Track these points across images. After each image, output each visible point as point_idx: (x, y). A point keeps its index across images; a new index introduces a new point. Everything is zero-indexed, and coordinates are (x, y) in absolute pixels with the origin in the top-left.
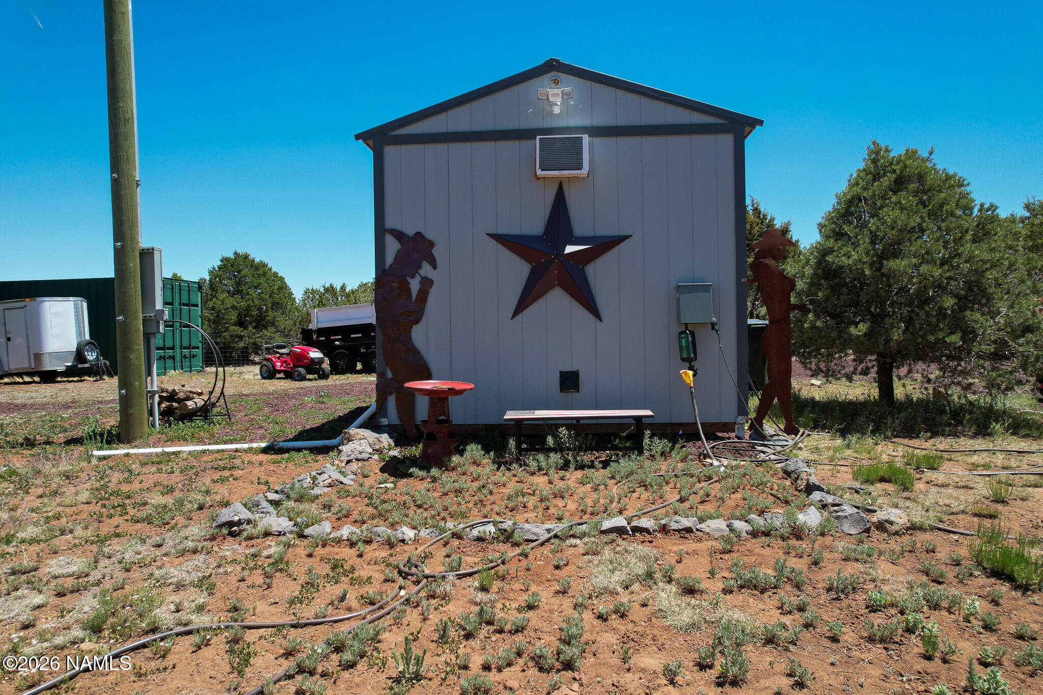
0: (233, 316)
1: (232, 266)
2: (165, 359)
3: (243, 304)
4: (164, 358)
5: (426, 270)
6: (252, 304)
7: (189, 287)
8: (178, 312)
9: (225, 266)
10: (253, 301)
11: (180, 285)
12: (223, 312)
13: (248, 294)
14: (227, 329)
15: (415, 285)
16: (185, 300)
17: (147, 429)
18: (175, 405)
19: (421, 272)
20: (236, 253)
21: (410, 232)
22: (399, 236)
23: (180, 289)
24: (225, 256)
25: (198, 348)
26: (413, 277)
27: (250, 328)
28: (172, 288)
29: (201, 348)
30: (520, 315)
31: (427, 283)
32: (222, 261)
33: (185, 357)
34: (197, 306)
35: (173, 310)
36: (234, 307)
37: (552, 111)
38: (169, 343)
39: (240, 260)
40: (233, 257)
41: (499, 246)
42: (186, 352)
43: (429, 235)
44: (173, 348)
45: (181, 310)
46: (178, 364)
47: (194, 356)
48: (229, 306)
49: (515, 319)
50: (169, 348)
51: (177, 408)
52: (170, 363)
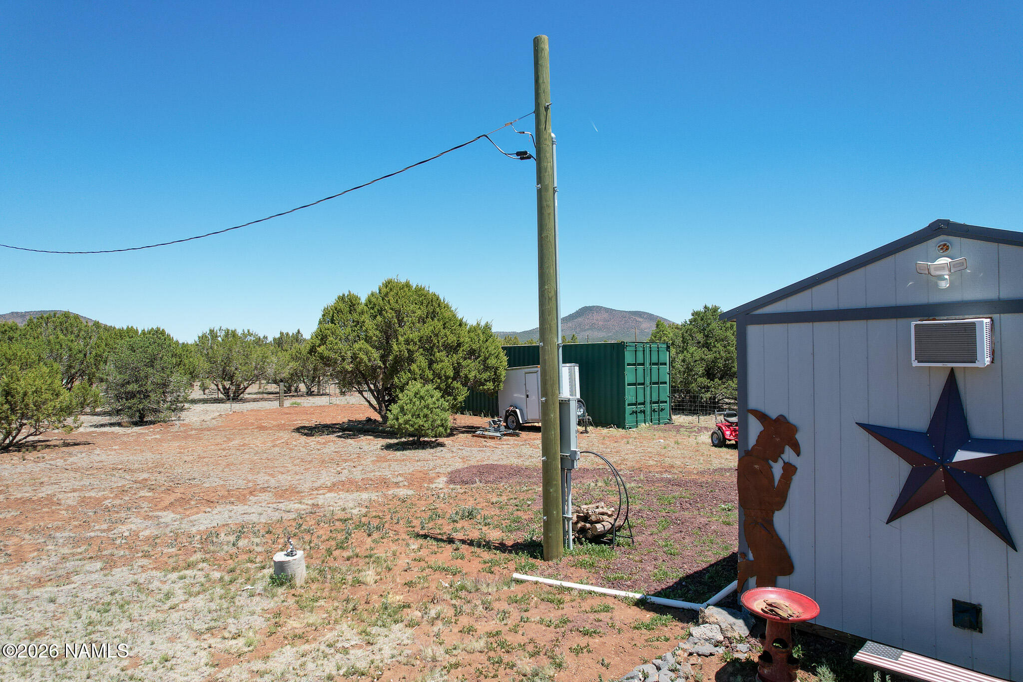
0: (700, 369)
1: (702, 320)
2: (636, 414)
3: (710, 356)
4: (636, 412)
5: (789, 454)
6: (718, 356)
7: (658, 348)
8: (649, 371)
9: (695, 320)
10: (719, 353)
11: (650, 347)
12: (692, 364)
13: (715, 346)
14: (696, 380)
15: (777, 469)
16: (655, 360)
17: (562, 549)
18: (588, 525)
19: (783, 456)
20: (705, 307)
21: (773, 415)
22: (762, 417)
23: (650, 351)
24: (696, 310)
25: (666, 402)
26: (776, 461)
27: (716, 380)
28: (644, 351)
29: (668, 402)
30: (898, 521)
31: (790, 470)
32: (693, 315)
33: (654, 411)
34: (665, 364)
35: (644, 370)
36: (702, 359)
37: (937, 285)
38: (640, 400)
39: (709, 314)
40: (703, 310)
41: (871, 438)
42: (655, 406)
43: (793, 419)
44: (643, 404)
45: (651, 369)
46: (648, 418)
47: (662, 410)
48: (698, 358)
49: (892, 523)
50: (640, 404)
51: (589, 529)
52: (641, 417)
